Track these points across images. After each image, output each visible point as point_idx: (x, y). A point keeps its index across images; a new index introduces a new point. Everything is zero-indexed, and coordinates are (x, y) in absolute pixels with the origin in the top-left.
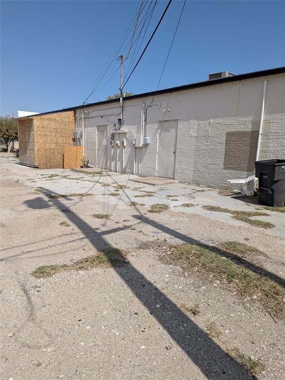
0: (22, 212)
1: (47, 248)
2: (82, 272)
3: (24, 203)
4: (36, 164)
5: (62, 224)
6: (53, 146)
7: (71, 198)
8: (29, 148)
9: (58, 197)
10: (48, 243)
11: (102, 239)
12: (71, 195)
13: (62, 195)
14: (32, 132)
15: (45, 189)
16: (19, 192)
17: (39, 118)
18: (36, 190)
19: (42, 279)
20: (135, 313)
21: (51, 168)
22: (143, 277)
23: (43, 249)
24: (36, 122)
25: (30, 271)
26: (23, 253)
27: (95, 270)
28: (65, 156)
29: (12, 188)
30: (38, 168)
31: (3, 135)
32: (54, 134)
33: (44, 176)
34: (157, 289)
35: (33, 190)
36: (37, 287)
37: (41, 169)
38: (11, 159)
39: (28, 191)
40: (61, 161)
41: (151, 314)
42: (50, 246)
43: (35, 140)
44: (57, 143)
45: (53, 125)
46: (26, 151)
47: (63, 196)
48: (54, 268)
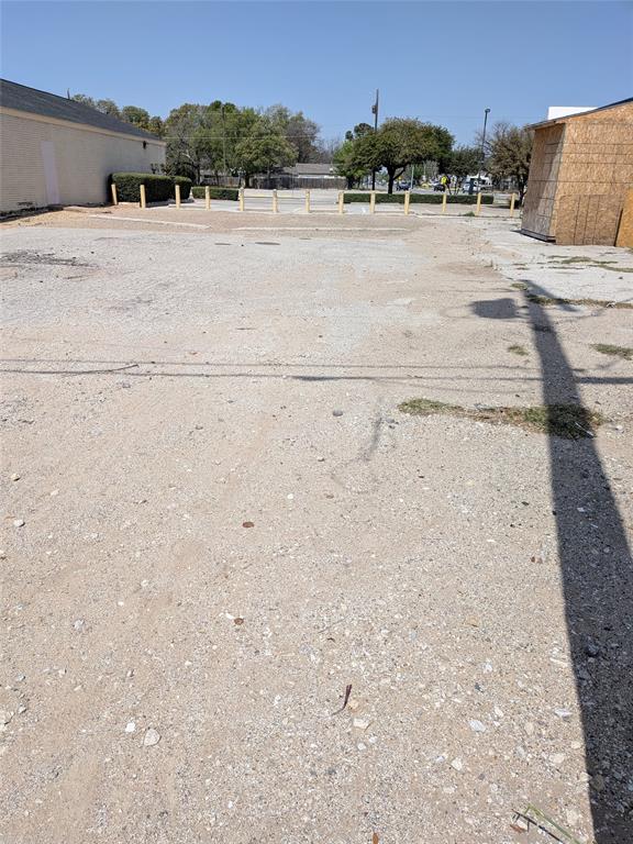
0: (455, 319)
1: (452, 379)
2: (482, 425)
3: (470, 305)
4: (552, 233)
5: (511, 348)
6: (603, 189)
7: (578, 307)
8: (545, 195)
9: (548, 302)
10: (460, 372)
11: (573, 389)
12: (579, 302)
13: (560, 299)
14: (557, 158)
15: (534, 286)
16: (479, 285)
17: (580, 120)
18: (513, 285)
19: (408, 415)
20: (524, 503)
21: (584, 243)
22: (599, 464)
23: (445, 378)
24: (570, 132)
25: (399, 401)
26: (410, 377)
27: (508, 428)
28: (624, 214)
29: (471, 277)
30: (553, 241)
31: (518, 168)
32: (610, 159)
33: (555, 259)
34: (608, 489)
35: (507, 285)
36: (393, 421)
37: (560, 244)
38: (510, 222)
39: (498, 285)
40: (612, 227)
41: (554, 513)
42: (460, 378)
43: (562, 176)
44: (613, 182)
45: (613, 135)
46: (538, 203)
47: (560, 302)
48: (436, 406)
